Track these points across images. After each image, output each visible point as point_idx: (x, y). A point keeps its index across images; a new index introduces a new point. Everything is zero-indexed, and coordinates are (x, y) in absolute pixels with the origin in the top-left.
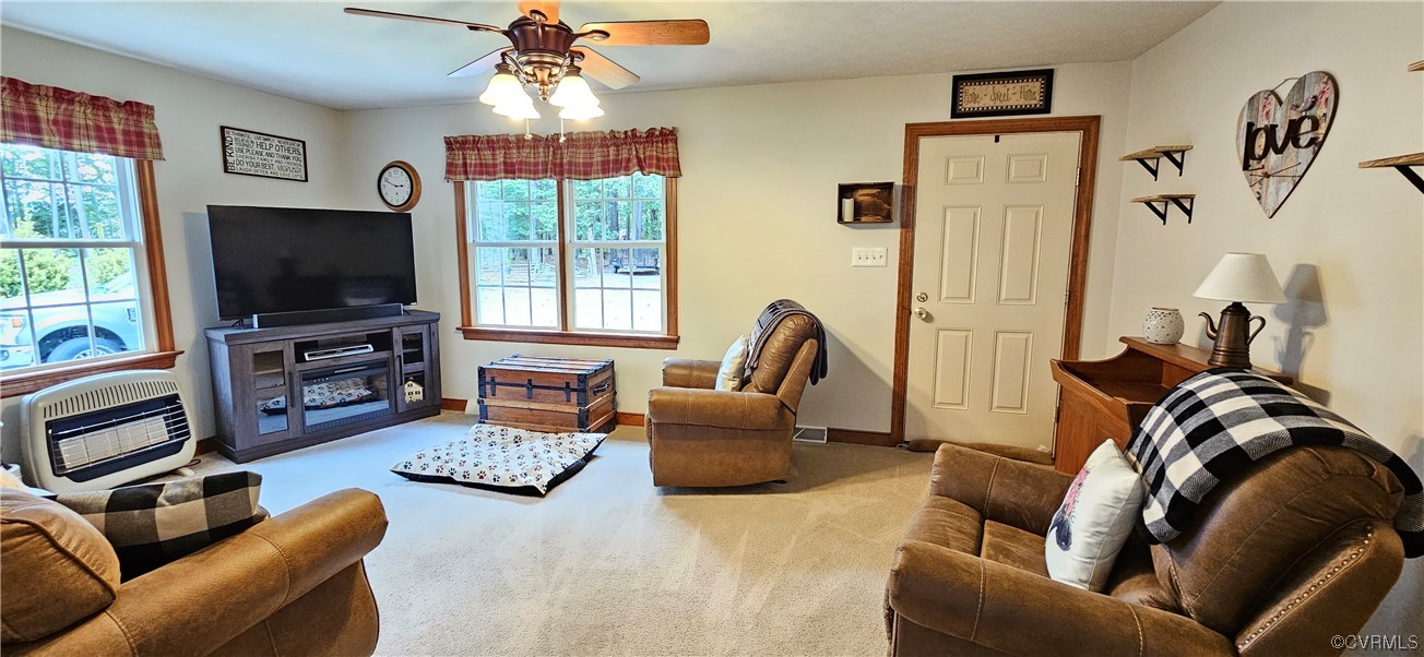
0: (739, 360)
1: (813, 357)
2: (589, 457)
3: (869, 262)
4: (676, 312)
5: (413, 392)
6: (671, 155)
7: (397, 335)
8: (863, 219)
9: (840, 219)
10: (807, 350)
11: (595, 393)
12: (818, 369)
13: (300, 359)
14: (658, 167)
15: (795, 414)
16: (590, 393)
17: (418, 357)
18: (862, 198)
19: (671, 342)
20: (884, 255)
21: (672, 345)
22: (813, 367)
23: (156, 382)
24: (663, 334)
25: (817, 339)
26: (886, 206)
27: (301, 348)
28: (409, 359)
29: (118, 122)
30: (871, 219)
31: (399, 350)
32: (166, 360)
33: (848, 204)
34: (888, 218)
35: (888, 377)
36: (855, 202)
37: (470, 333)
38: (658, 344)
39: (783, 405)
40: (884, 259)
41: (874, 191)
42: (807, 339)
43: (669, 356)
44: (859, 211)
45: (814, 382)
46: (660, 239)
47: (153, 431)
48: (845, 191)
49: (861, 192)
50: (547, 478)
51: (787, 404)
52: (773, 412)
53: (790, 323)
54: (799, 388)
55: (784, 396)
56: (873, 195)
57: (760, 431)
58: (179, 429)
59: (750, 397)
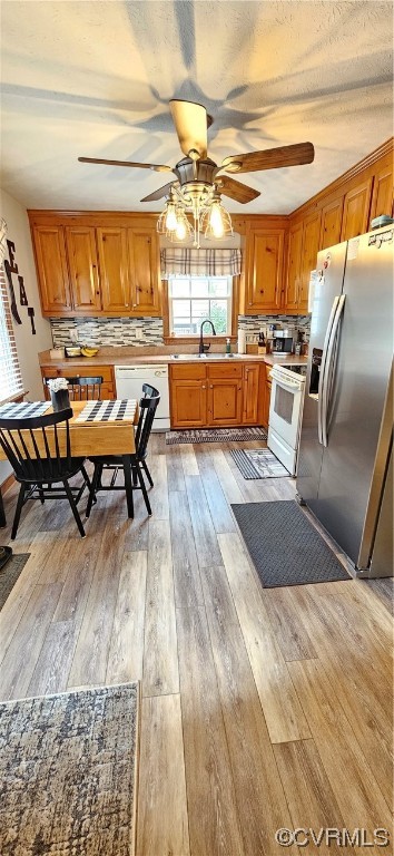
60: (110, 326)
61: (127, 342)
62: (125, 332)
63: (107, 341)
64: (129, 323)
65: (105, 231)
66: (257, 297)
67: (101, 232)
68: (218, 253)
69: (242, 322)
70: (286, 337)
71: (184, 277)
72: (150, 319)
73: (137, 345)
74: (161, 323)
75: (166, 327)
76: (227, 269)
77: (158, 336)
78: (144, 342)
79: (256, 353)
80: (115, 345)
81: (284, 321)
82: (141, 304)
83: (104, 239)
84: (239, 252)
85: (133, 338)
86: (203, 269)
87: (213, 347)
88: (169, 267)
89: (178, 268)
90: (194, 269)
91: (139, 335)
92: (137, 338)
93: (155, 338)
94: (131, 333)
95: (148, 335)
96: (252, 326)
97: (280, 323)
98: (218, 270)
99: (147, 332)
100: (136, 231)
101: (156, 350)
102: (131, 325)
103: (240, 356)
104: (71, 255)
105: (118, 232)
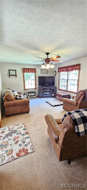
5: (53, 95)
7: (52, 89)
13: (43, 90)
17: (54, 91)
23: (34, 91)
27: (44, 89)
28: (53, 91)
29: (34, 70)
31: (52, 90)
32: (36, 89)
37: (59, 90)
39: (78, 103)
47: (34, 94)
50: (55, 105)
53: (81, 92)
58: (35, 94)
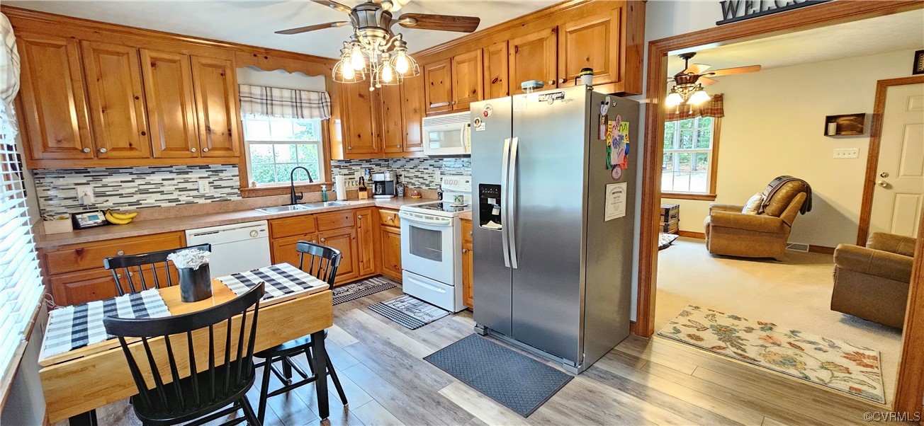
0: (758, 202)
1: (803, 200)
2: (670, 243)
3: (846, 156)
4: (716, 182)
6: (719, 107)
8: (843, 133)
9: (826, 133)
10: (800, 197)
11: (672, 218)
12: (806, 207)
14: (711, 113)
15: (790, 227)
16: (670, 217)
18: (843, 122)
19: (712, 197)
20: (857, 152)
21: (712, 199)
22: (803, 205)
24: (708, 194)
25: (807, 192)
26: (860, 126)
30: (850, 133)
33: (832, 126)
34: (861, 132)
35: (856, 218)
36: (837, 125)
38: (704, 198)
39: (783, 222)
40: (857, 154)
41: (852, 118)
42: (799, 192)
43: (712, 203)
44: (839, 130)
45: (803, 213)
46: (708, 147)
48: (830, 119)
49: (842, 119)
51: (786, 221)
52: (778, 224)
53: (790, 185)
54: (794, 214)
55: (785, 218)
56: (851, 120)
57: (770, 233)
59: (764, 218)
60: (156, 178)
61: (184, 198)
62: (181, 186)
63: (151, 200)
64: (187, 173)
65: (155, 55)
66: (355, 141)
67: (147, 56)
68: (304, 95)
69: (336, 167)
70: (388, 179)
71: (265, 117)
72: (220, 167)
73: (202, 201)
74: (236, 171)
75: (243, 175)
76: (316, 112)
77: (232, 187)
78: (212, 197)
79: (357, 198)
80: (164, 204)
81: (377, 165)
82: (214, 149)
83: (153, 65)
84: (327, 96)
85: (195, 193)
86: (289, 110)
87: (306, 196)
88: (246, 106)
89: (258, 107)
90: (277, 110)
91: (204, 187)
92: (202, 192)
93: (229, 190)
94: (189, 186)
95: (216, 187)
96: (346, 171)
97: (374, 166)
98: (306, 112)
99: (216, 183)
100: (204, 61)
101: (231, 206)
102: (190, 175)
103: (341, 203)
104: (92, 78)
105: (177, 58)
